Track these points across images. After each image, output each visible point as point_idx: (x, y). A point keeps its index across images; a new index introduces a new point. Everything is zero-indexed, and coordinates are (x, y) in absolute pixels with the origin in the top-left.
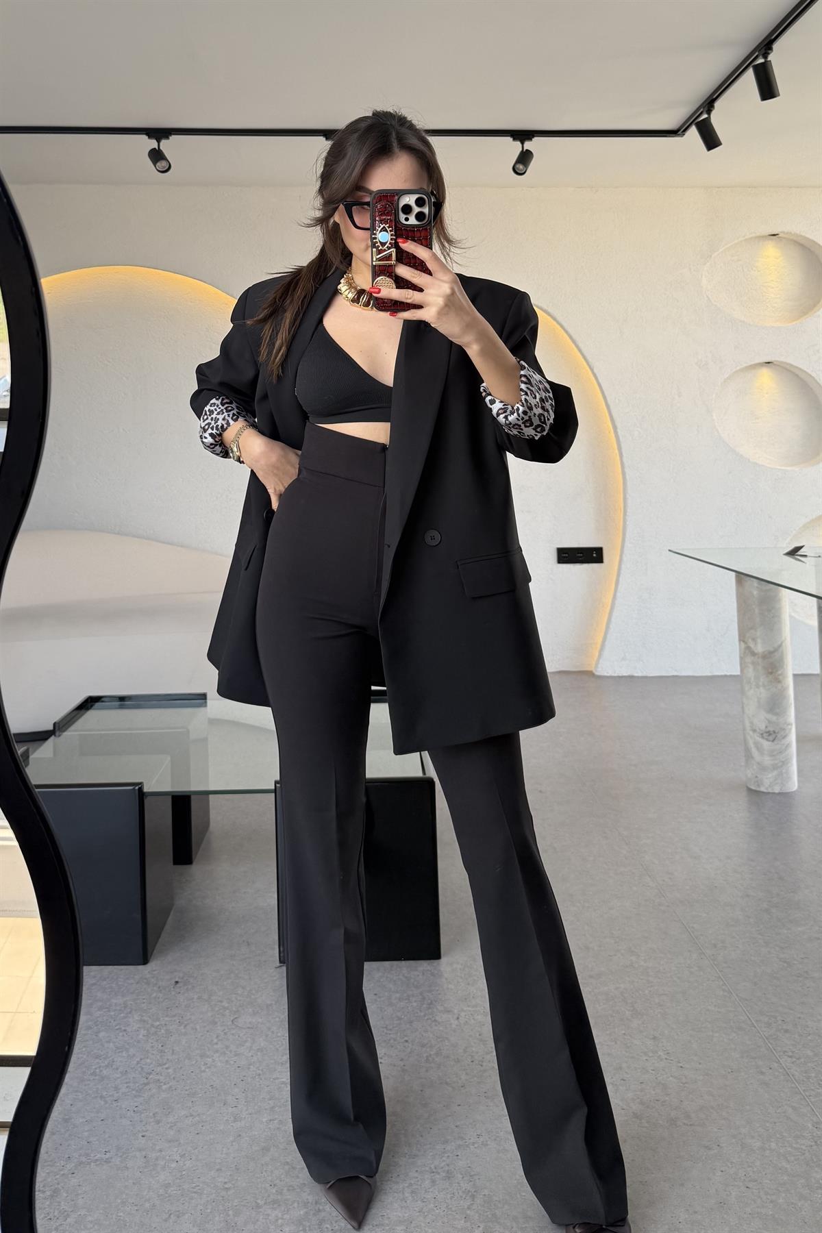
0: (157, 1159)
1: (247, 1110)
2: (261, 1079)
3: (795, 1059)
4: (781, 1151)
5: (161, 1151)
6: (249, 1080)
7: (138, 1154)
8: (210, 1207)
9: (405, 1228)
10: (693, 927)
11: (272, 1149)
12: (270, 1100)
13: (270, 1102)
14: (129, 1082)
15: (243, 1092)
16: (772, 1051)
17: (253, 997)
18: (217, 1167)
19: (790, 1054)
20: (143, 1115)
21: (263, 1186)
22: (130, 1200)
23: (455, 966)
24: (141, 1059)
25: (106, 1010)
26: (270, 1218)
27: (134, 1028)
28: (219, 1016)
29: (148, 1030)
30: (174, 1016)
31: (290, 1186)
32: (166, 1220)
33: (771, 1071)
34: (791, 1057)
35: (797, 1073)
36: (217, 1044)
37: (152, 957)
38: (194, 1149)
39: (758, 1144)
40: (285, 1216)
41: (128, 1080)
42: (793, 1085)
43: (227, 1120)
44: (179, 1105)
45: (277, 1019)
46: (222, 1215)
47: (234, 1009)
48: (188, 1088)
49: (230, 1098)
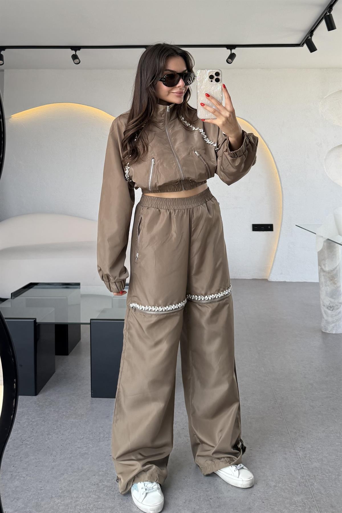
1: (59, 458)
3: (301, 449)
4: (283, 488)
5: (19, 472)
6: (65, 445)
7: (9, 473)
8: (32, 496)
9: (110, 510)
10: (276, 390)
11: (65, 474)
12: (71, 454)
13: (71, 455)
14: (14, 444)
15: (60, 450)
16: (293, 445)
17: (77, 411)
18: (40, 481)
19: (301, 446)
20: (16, 458)
21: (57, 489)
24: (22, 435)
26: (55, 503)
28: (60, 418)
29: (29, 423)
30: (42, 417)
31: (68, 490)
33: (290, 453)
34: (301, 448)
35: (300, 454)
36: (56, 430)
37: (40, 393)
38: (33, 472)
39: (274, 484)
40: (62, 502)
42: (298, 460)
43: (50, 461)
44: (32, 454)
45: (84, 421)
46: (36, 500)
47: (67, 416)
48: (37, 447)
49: (54, 452)
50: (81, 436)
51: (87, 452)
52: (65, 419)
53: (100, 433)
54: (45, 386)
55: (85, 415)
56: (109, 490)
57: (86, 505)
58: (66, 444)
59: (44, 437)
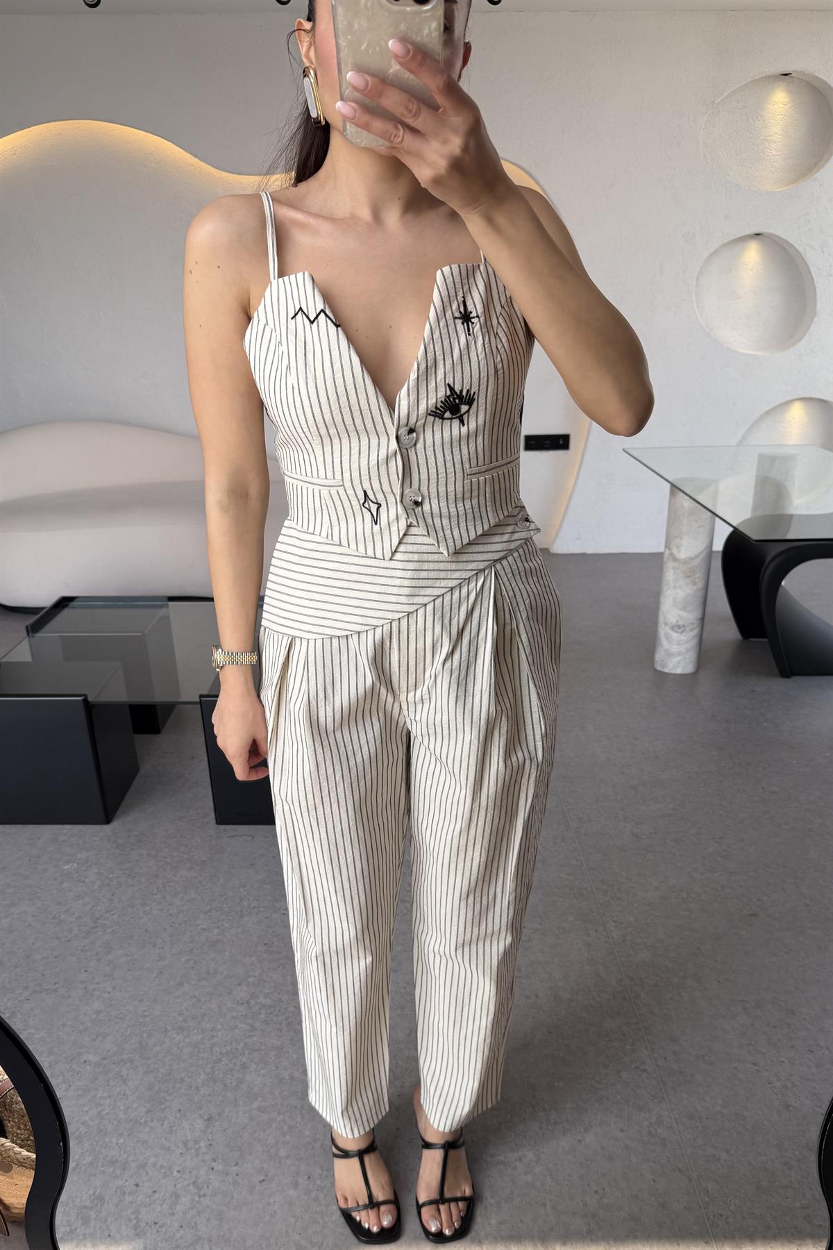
0: (94, 990)
1: (170, 951)
3: (617, 924)
7: (80, 985)
8: (129, 1030)
11: (185, 984)
12: (191, 942)
13: (191, 945)
15: (170, 937)
16: (601, 916)
17: (192, 854)
20: (88, 954)
21: (173, 1015)
22: (69, 1023)
24: (93, 906)
27: (92, 880)
28: (162, 870)
29: (103, 883)
30: (126, 869)
32: (94, 1040)
36: (156, 894)
37: (115, 817)
40: (187, 1040)
43: (154, 959)
44: (118, 946)
46: (138, 1037)
47: (175, 865)
49: (159, 940)
50: (207, 906)
51: (220, 937)
52: (172, 872)
53: (241, 900)
54: (125, 803)
55: (208, 862)
56: (271, 1014)
57: (231, 1043)
58: (179, 924)
59: (135, 910)
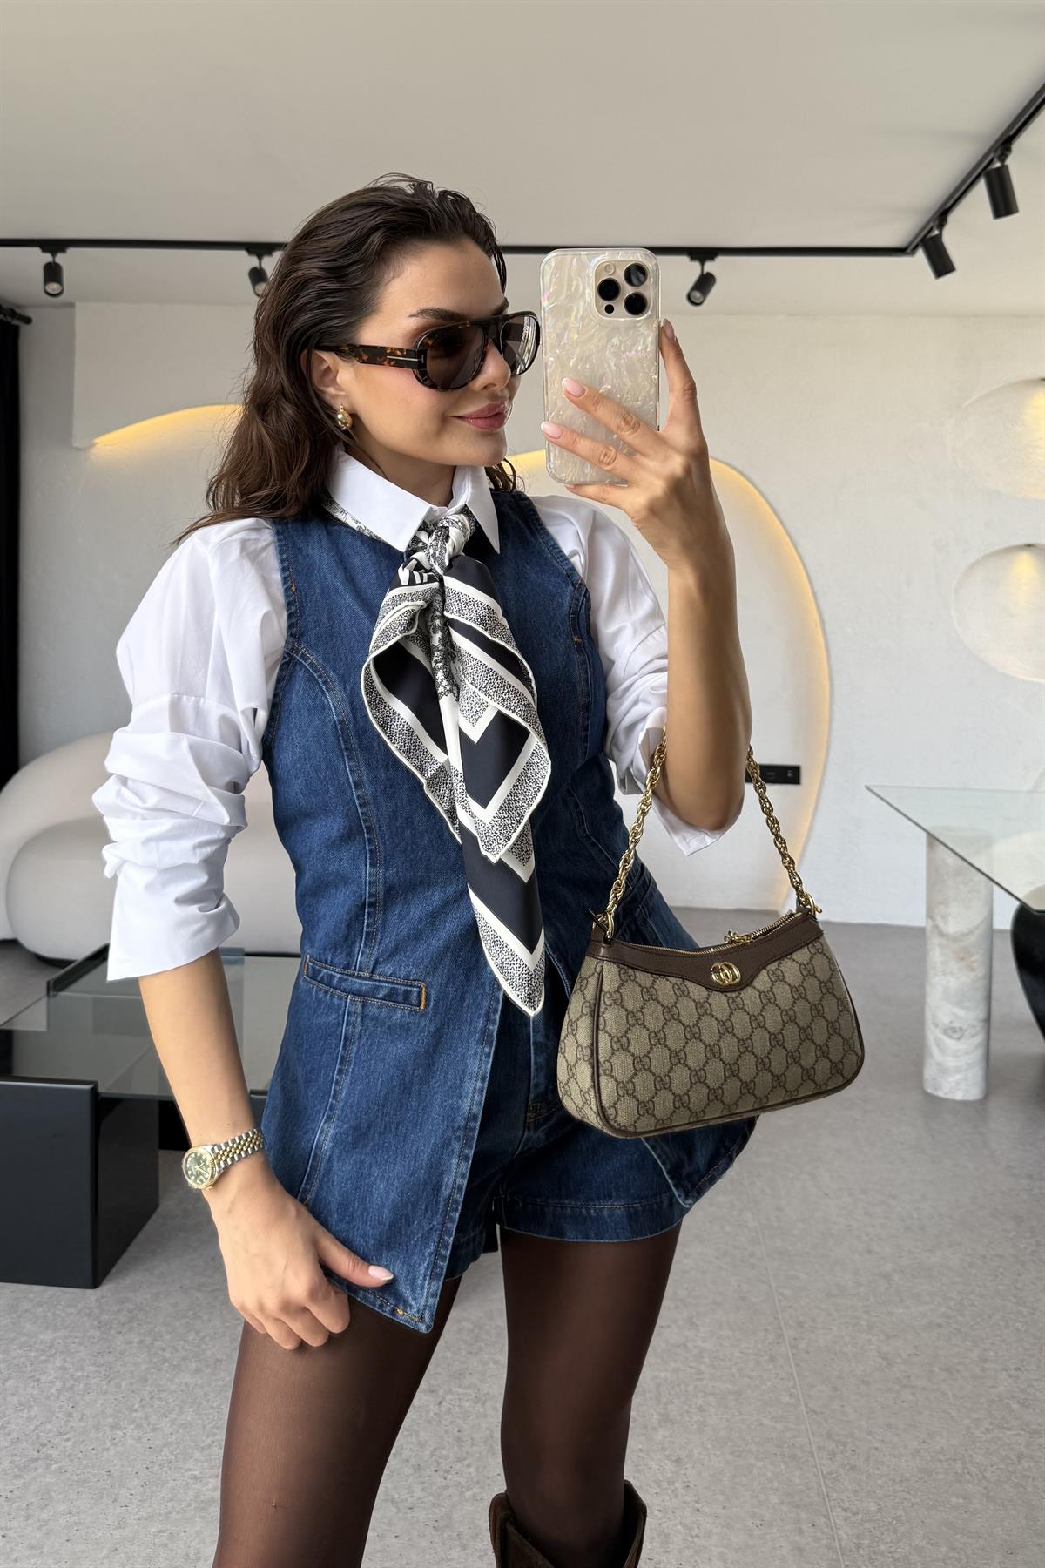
1: (137, 1512)
2: (170, 1469)
3: (848, 1514)
6: (156, 1467)
12: (170, 1500)
13: (169, 1504)
15: (142, 1486)
16: (824, 1498)
17: (204, 1346)
19: (847, 1505)
20: (14, 1506)
23: (466, 1325)
24: (41, 1423)
25: (28, 1349)
27: (50, 1378)
28: (154, 1371)
29: (64, 1384)
30: (103, 1365)
34: (845, 1510)
36: (136, 1411)
37: (106, 1278)
38: (59, 1562)
41: (15, 1452)
44: (60, 1496)
45: (221, 1383)
47: (175, 1363)
48: (80, 1472)
49: (124, 1492)
50: (208, 1437)
52: (168, 1376)
54: (125, 1255)
55: (224, 1363)
58: (160, 1465)
59: (100, 1435)
